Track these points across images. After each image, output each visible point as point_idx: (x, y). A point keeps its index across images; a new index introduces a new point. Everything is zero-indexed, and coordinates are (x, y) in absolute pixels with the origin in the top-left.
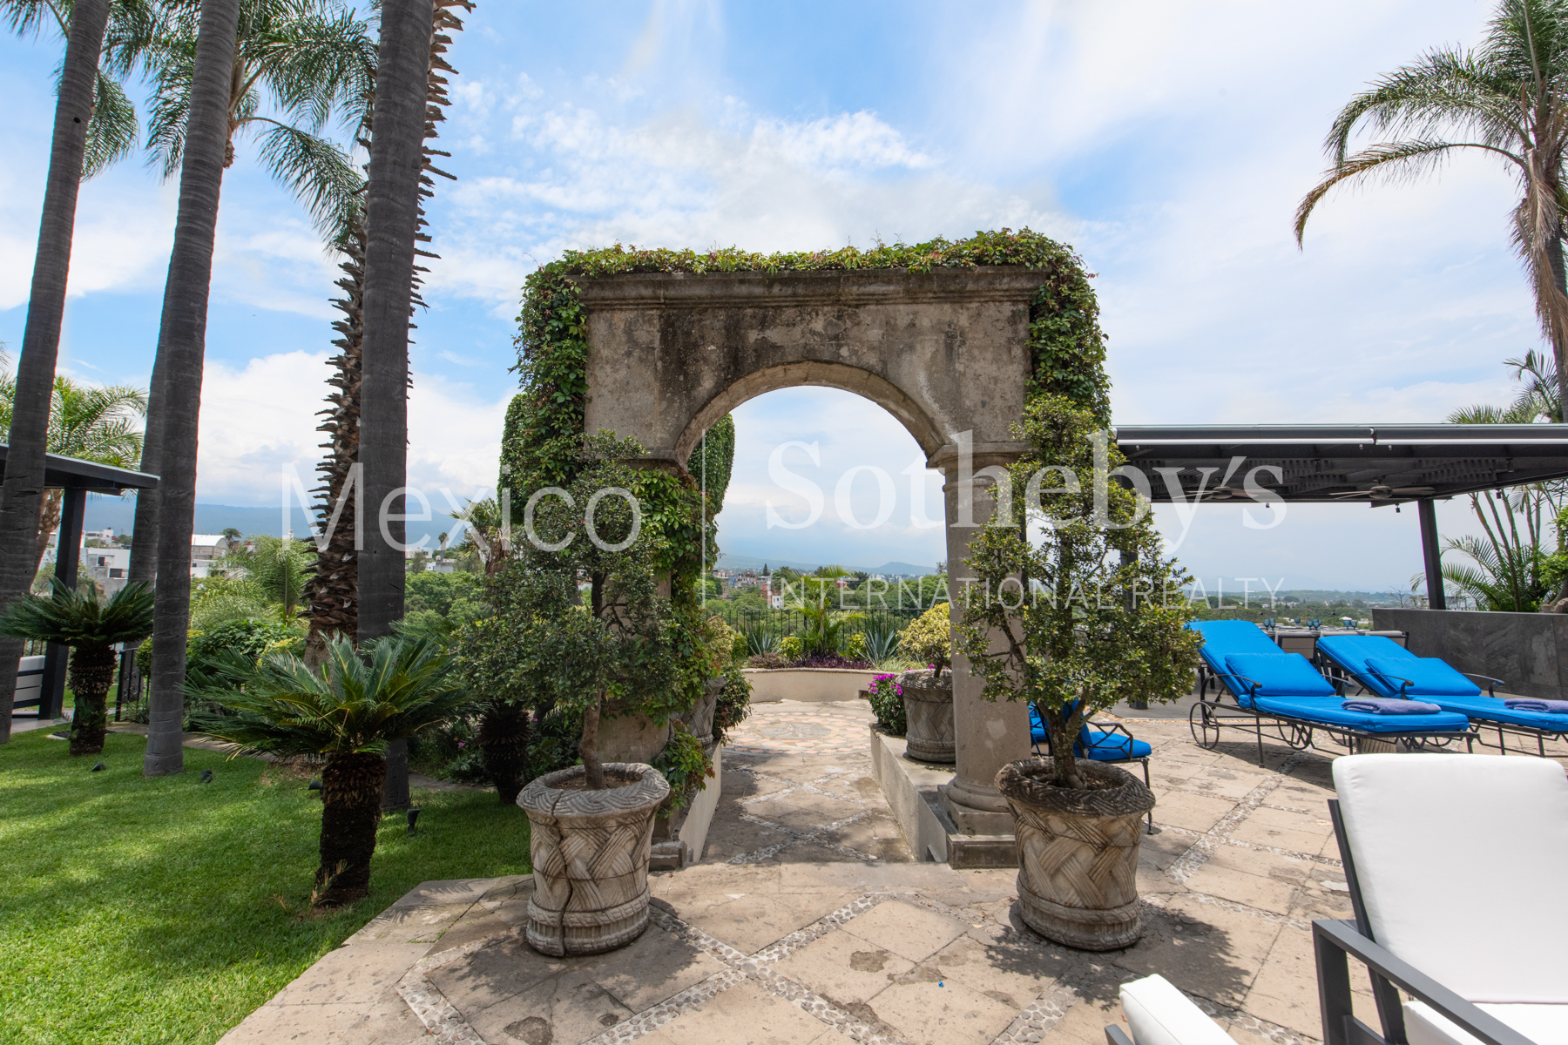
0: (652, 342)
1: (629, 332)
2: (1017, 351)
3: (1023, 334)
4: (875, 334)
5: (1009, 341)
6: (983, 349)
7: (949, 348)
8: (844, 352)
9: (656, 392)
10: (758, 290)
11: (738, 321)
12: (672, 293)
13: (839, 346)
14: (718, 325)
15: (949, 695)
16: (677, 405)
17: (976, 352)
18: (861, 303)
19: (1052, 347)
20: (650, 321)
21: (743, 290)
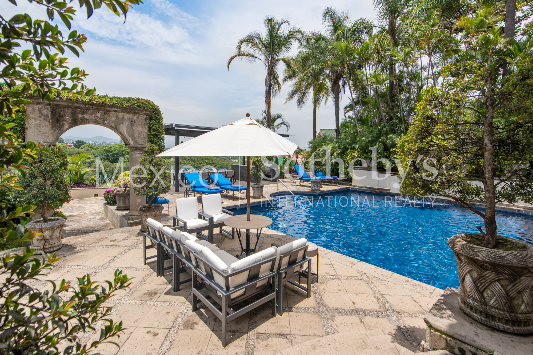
0: (48, 114)
1: (40, 110)
2: (147, 126)
3: (148, 122)
4: (114, 119)
5: (145, 124)
6: (139, 125)
7: (132, 124)
8: (106, 122)
9: (50, 128)
10: (82, 106)
11: (76, 112)
12: (55, 103)
13: (104, 121)
14: (69, 112)
15: (129, 195)
16: (57, 132)
17: (138, 125)
18: (110, 111)
19: (153, 127)
20: (47, 109)
21: (78, 105)
